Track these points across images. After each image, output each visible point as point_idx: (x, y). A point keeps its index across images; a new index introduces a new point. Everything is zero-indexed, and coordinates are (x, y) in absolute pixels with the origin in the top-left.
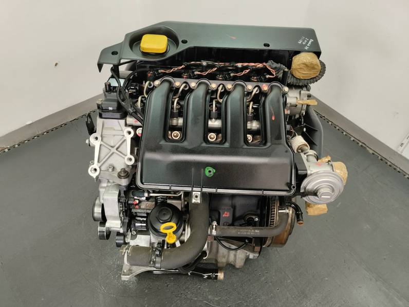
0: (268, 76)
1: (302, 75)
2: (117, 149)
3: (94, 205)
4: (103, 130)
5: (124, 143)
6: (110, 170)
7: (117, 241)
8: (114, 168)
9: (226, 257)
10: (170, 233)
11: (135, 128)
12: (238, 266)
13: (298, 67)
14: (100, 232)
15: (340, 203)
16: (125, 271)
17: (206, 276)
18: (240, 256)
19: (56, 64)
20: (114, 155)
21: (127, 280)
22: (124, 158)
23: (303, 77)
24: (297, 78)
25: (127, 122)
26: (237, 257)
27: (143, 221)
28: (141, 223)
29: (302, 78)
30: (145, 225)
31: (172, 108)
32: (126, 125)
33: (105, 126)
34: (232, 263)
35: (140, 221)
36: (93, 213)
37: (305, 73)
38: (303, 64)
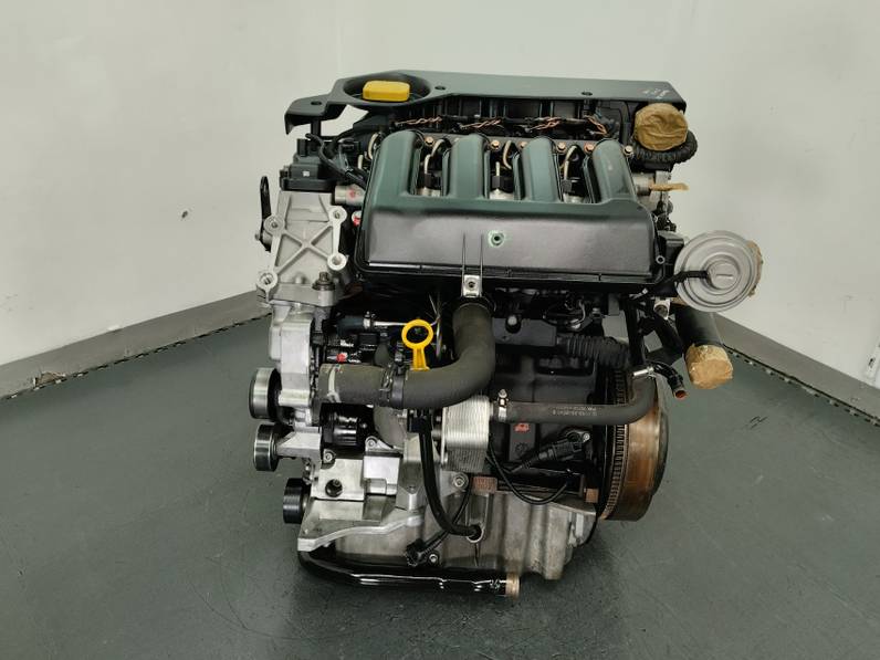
0: (592, 133)
1: (657, 142)
2: (314, 243)
3: (253, 381)
4: (290, 213)
5: (328, 235)
6: (298, 281)
7: (285, 507)
8: (304, 281)
9: (524, 544)
10: (419, 351)
11: (350, 209)
12: (549, 575)
13: (647, 123)
14: (258, 449)
15: (761, 477)
16: (306, 531)
17: (479, 585)
18: (553, 542)
19: (185, 214)
20: (308, 254)
21: (310, 549)
22: (326, 259)
23: (656, 145)
24: (645, 149)
25: (337, 198)
26: (548, 543)
27: (351, 423)
28: (347, 428)
29: (656, 149)
30: (354, 432)
31: (422, 168)
32: (334, 203)
33: (293, 207)
34: (536, 569)
35: (344, 423)
36: (251, 396)
37: (661, 135)
38: (656, 116)
